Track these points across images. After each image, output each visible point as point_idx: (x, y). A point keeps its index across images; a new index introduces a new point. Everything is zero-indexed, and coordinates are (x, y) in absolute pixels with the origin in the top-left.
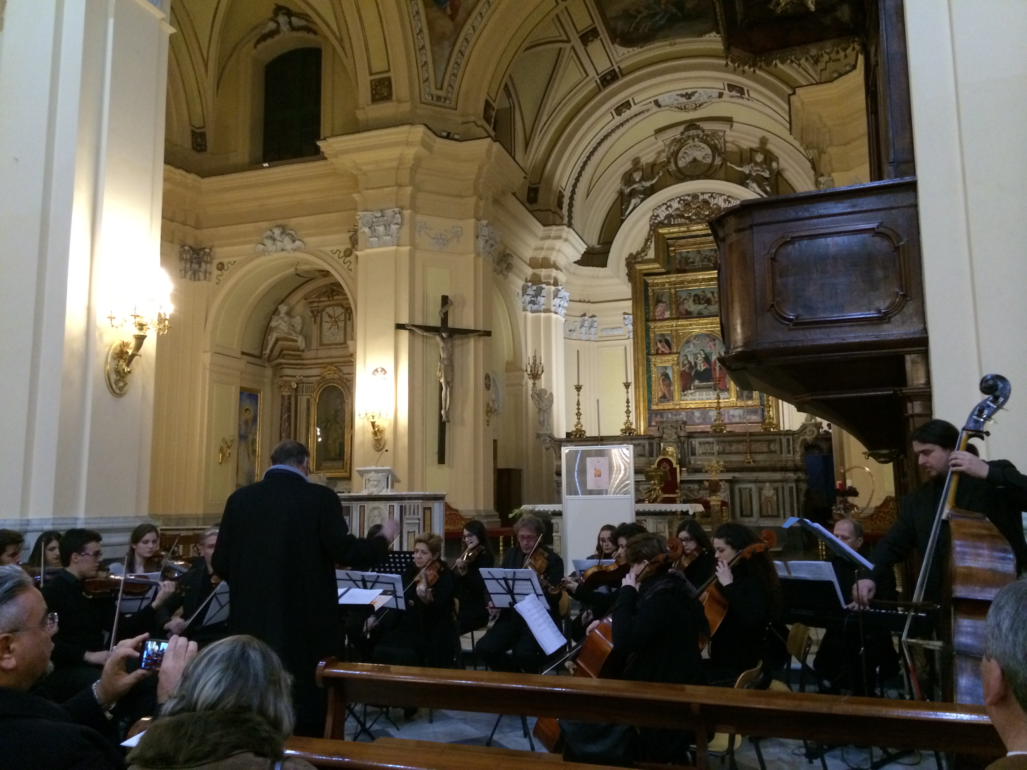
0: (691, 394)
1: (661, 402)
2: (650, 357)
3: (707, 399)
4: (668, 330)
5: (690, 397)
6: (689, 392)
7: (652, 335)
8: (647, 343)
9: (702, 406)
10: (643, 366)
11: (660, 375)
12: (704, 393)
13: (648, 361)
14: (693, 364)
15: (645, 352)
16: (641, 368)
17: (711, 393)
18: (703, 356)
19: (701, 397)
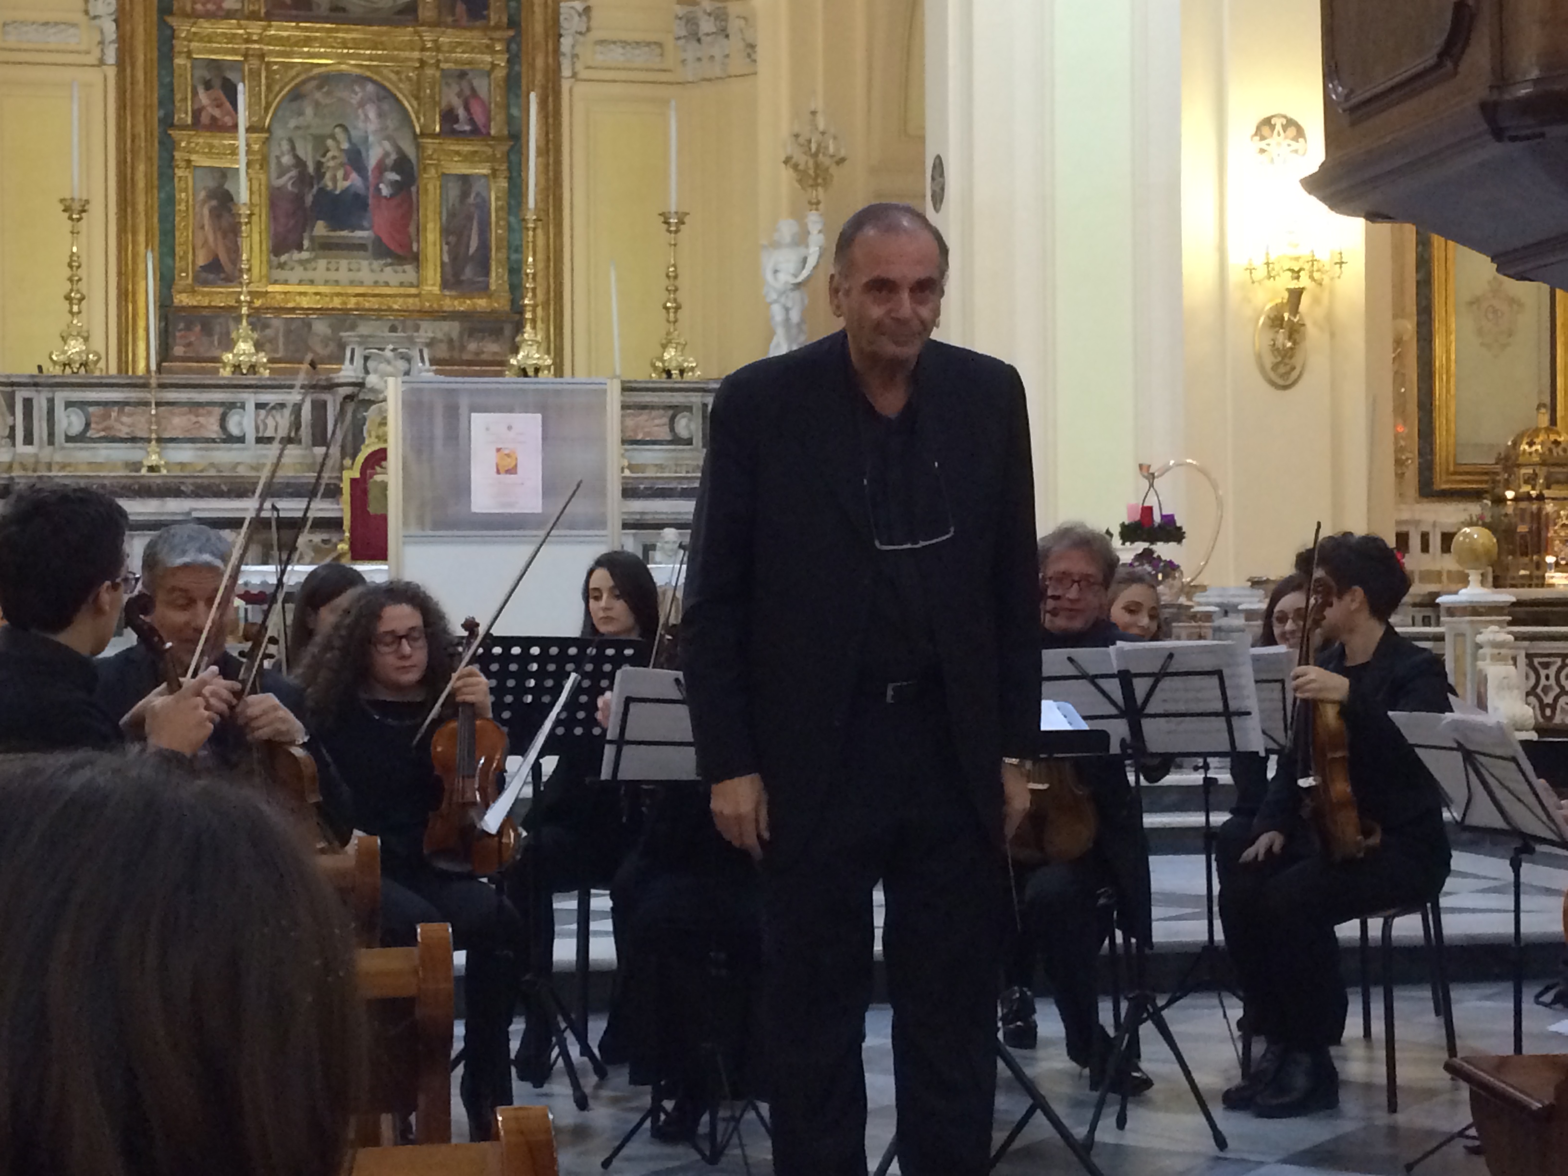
0: (303, 263)
1: (205, 283)
2: (175, 133)
3: (352, 283)
4: (234, 52)
5: (299, 272)
6: (296, 256)
7: (179, 61)
8: (161, 85)
9: (337, 303)
10: (149, 159)
11: (202, 194)
12: (344, 263)
13: (168, 146)
14: (311, 169)
15: (157, 114)
16: (141, 168)
17: (365, 263)
18: (345, 146)
19: (333, 275)
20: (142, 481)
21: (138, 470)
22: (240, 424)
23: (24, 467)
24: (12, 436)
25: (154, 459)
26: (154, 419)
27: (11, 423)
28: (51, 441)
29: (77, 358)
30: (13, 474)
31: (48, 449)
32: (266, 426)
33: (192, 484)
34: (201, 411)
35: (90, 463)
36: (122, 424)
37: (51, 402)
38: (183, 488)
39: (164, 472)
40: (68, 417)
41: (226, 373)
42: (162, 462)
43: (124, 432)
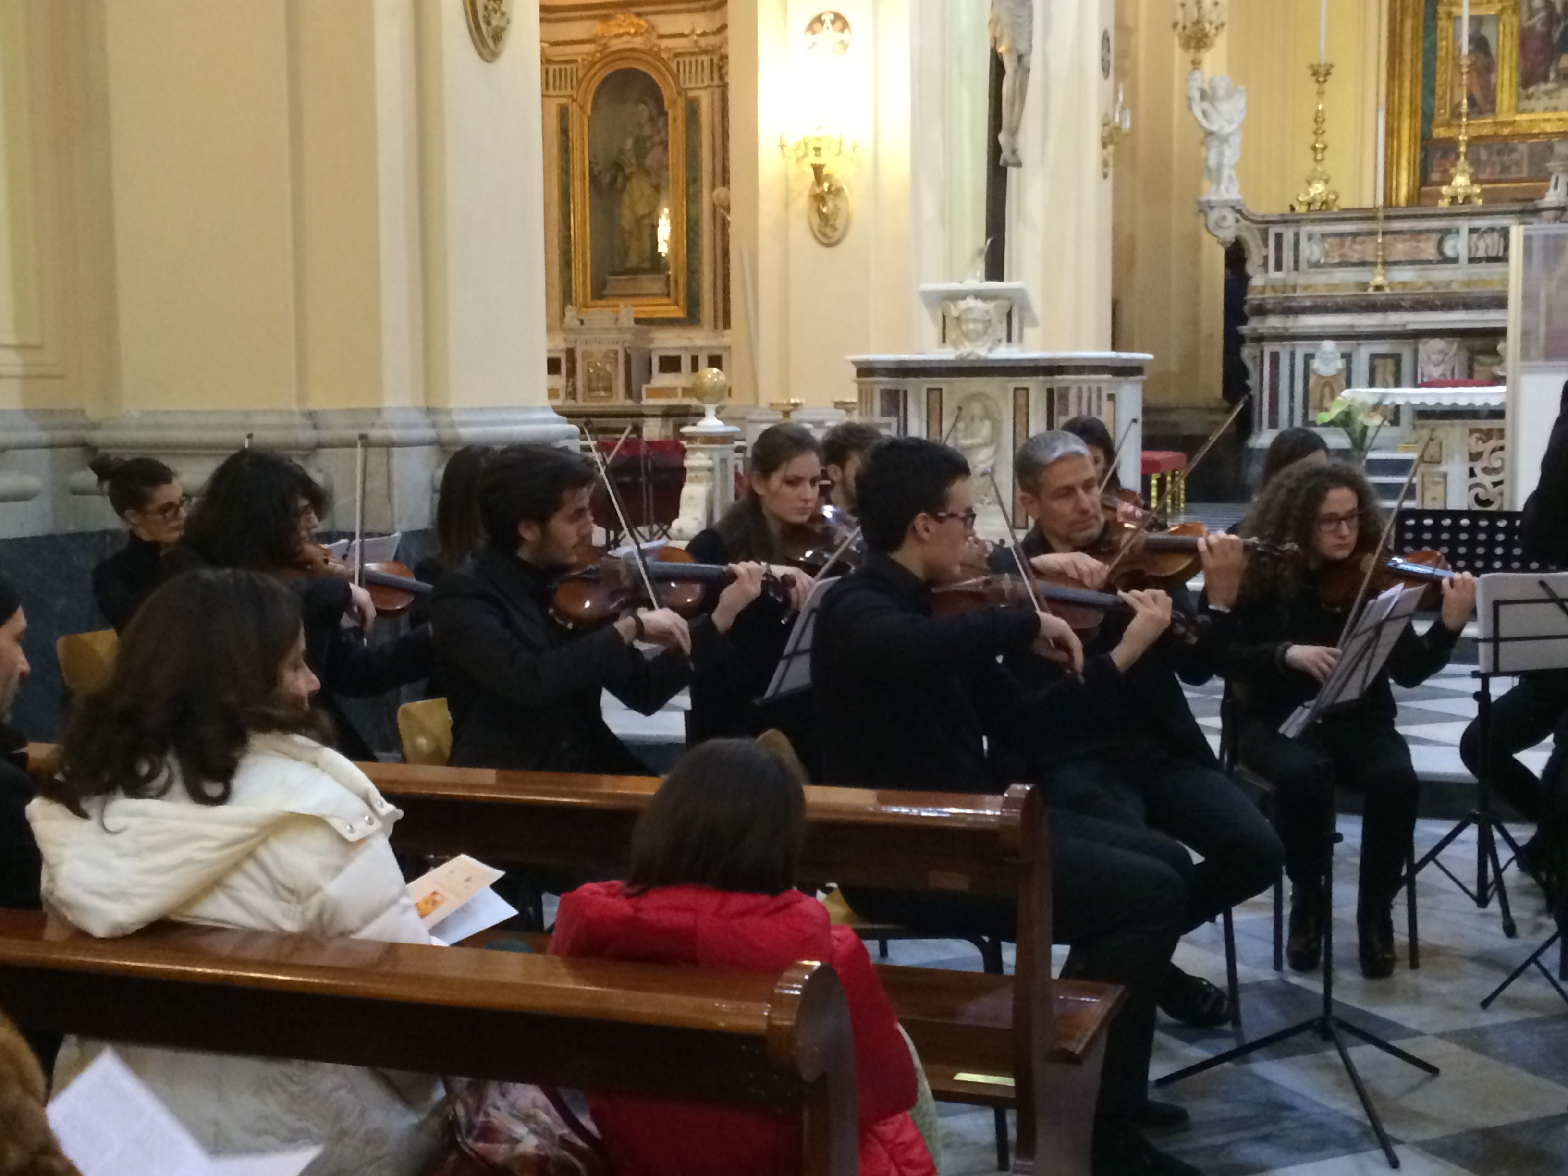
0: (1548, 93)
5: (1544, 101)
6: (1543, 87)
10: (1415, 15)
16: (1409, 23)
20: (1372, 298)
21: (1366, 289)
22: (1454, 247)
23: (1273, 288)
24: (1265, 264)
25: (1379, 280)
26: (1380, 247)
27: (1265, 254)
28: (1296, 268)
29: (1318, 198)
30: (1265, 296)
31: (1294, 274)
32: (1477, 249)
33: (1410, 300)
34: (1423, 237)
35: (1327, 285)
36: (1355, 251)
37: (1297, 235)
38: (1403, 304)
39: (1387, 290)
40: (1310, 247)
41: (1444, 203)
42: (1386, 283)
43: (1355, 257)
